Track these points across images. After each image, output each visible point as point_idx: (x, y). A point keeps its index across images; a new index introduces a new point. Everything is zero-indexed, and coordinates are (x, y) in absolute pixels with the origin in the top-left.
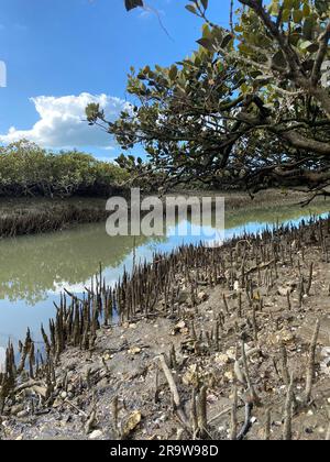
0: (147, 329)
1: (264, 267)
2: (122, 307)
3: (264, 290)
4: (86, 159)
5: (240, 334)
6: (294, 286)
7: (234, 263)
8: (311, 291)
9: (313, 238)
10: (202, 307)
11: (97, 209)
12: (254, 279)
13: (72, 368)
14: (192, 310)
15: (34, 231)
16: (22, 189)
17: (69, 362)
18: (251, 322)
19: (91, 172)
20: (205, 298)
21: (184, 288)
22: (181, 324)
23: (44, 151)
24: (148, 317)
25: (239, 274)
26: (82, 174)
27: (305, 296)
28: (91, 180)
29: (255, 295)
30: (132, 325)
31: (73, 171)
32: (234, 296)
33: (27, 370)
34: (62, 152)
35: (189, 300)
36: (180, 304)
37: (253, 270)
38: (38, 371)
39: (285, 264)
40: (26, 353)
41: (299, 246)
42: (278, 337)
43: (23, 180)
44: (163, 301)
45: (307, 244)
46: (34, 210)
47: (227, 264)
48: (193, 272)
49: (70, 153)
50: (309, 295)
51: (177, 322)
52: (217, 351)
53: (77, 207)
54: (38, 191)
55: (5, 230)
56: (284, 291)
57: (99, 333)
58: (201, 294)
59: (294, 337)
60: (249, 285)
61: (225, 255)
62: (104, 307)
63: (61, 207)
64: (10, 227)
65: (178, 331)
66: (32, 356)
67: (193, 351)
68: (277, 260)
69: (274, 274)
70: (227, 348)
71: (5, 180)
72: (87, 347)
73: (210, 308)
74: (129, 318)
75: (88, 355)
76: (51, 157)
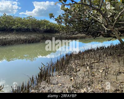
0: (63, 78)
1: (97, 62)
2: (57, 69)
3: (95, 70)
4: (48, 22)
5: (88, 84)
6: (104, 70)
7: (88, 60)
8: (108, 72)
9: (111, 54)
10: (78, 73)
11: (50, 36)
12: (93, 66)
13: (44, 88)
14: (75, 73)
15: (33, 42)
16: (30, 30)
17: (43, 86)
18: (91, 80)
19: (49, 26)
20: (79, 70)
21: (73, 66)
22: (72, 78)
23: (36, 19)
24: (63, 74)
25: (89, 63)
26: (47, 27)
27: (107, 74)
28: (49, 28)
29: (93, 72)
30: (59, 76)
31: (44, 25)
32: (87, 71)
33: (32, 86)
34: (41, 20)
35: (75, 70)
36: (72, 71)
37: (93, 63)
38: (35, 88)
39: (102, 61)
40: (32, 82)
41: (106, 56)
42: (98, 87)
43: (30, 27)
44: (68, 70)
45: (108, 55)
46: (33, 36)
47: (86, 60)
48: (76, 61)
49: (43, 20)
50: (108, 74)
51: (71, 78)
52: (81, 88)
53: (45, 36)
54: (34, 31)
55: (25, 42)
56: (101, 71)
57: (51, 78)
58: (78, 69)
59: (102, 88)
60: (91, 67)
61: (85, 57)
62: (52, 69)
63: (41, 35)
64: (27, 41)
65: (71, 80)
66: (33, 82)
67: (75, 87)
68: (100, 60)
69: (98, 65)
70: (84, 88)
71: (25, 27)
72: (47, 82)
73: (80, 74)
74: (58, 74)
75: (48, 84)
76: (38, 21)
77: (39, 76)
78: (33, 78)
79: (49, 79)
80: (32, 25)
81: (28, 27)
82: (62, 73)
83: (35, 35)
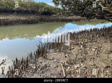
0: (59, 55)
1: (90, 42)
2: (53, 47)
3: (88, 49)
4: (45, 4)
5: (81, 61)
6: (96, 49)
7: (82, 39)
8: (101, 51)
9: (103, 35)
10: (72, 51)
11: (47, 18)
12: (86, 45)
13: (41, 63)
14: (70, 51)
15: (32, 23)
16: (29, 11)
17: (40, 61)
18: (84, 58)
19: (46, 8)
20: (73, 49)
23: (35, 2)
24: (59, 52)
25: (82, 43)
26: (44, 9)
27: (99, 52)
28: (46, 10)
29: (86, 50)
30: (55, 53)
31: (42, 8)
32: (81, 49)
33: (31, 61)
34: (39, 2)
35: (69, 49)
36: (67, 49)
37: (86, 42)
38: (33, 62)
39: (95, 41)
40: (30, 57)
41: (99, 36)
42: (90, 63)
43: (29, 9)
44: (63, 48)
45: (101, 36)
46: (32, 17)
47: (80, 39)
49: (41, 3)
50: (100, 52)
51: (66, 55)
52: (75, 64)
53: (43, 17)
54: (33, 12)
55: (25, 22)
56: (94, 50)
57: (47, 54)
58: (72, 48)
59: (94, 64)
60: (85, 46)
61: (79, 37)
62: (48, 47)
63: (39, 17)
64: (26, 22)
65: (66, 56)
66: (32, 58)
67: (69, 63)
68: (93, 40)
69: (91, 44)
70: (78, 64)
71: (25, 9)
72: (44, 58)
73: (74, 52)
74: (54, 51)
75: (44, 60)
76: (37, 3)
77: (37, 52)
78: (31, 54)
79: (46, 55)
80: (31, 7)
81: (27, 9)
82: (58, 50)
83: (34, 16)
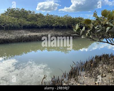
0: (89, 80)
20: (105, 76)
21: (100, 71)
24: (90, 76)
30: (86, 78)
34: (76, 18)
44: (94, 73)
58: (104, 75)
65: (96, 83)
72: (76, 80)
73: (105, 80)
74: (85, 75)
75: (76, 82)
79: (77, 78)
82: (89, 74)
